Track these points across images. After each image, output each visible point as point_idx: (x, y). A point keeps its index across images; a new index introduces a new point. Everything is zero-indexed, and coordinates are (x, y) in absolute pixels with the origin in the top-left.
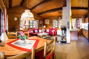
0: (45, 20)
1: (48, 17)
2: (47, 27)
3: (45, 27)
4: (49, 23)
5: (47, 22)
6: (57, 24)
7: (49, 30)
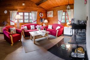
0: (48, 12)
1: (52, 8)
2: (50, 22)
3: (46, 21)
4: (52, 16)
5: (50, 15)
6: (64, 17)
7: (51, 26)
